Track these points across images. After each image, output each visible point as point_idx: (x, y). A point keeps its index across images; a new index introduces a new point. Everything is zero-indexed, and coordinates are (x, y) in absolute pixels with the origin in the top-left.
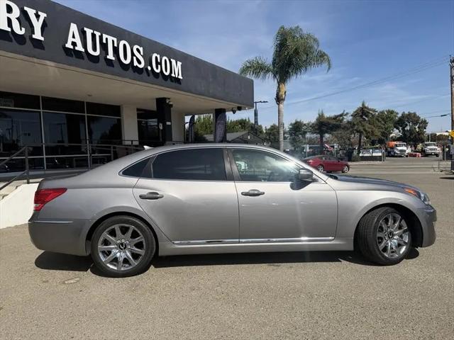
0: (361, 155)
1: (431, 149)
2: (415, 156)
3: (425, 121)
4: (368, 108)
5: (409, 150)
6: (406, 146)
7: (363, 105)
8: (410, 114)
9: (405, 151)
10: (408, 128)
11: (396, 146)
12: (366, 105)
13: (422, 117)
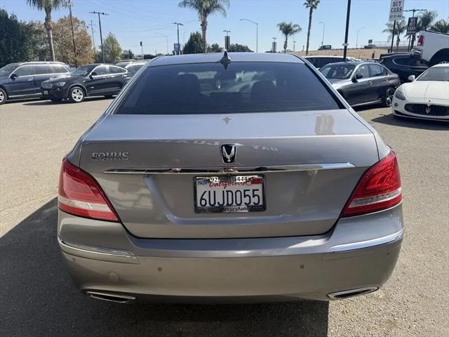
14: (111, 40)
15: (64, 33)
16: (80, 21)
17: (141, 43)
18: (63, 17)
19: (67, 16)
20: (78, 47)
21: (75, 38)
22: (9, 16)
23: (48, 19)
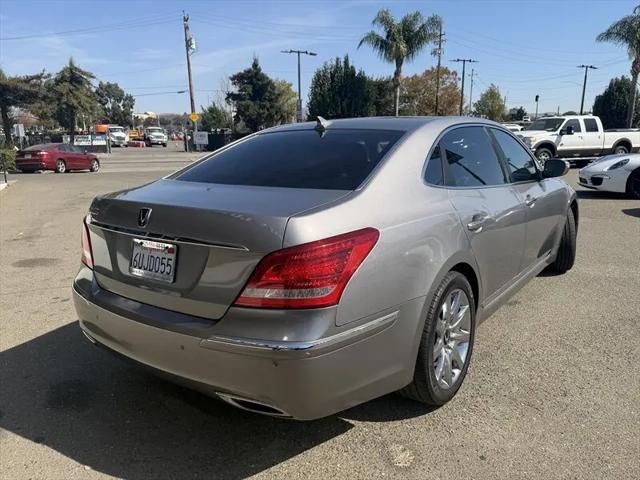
0: (75, 143)
1: (157, 137)
2: (138, 145)
3: (131, 97)
4: (80, 71)
5: (127, 137)
6: (124, 131)
7: (71, 64)
8: (109, 86)
9: (124, 139)
10: (109, 105)
11: (111, 130)
12: (76, 65)
13: (127, 92)
14: (492, 95)
15: (428, 89)
16: (451, 71)
17: (537, 97)
18: (430, 69)
19: (435, 67)
20: (442, 106)
21: (439, 94)
22: (357, 72)
23: (397, 73)
